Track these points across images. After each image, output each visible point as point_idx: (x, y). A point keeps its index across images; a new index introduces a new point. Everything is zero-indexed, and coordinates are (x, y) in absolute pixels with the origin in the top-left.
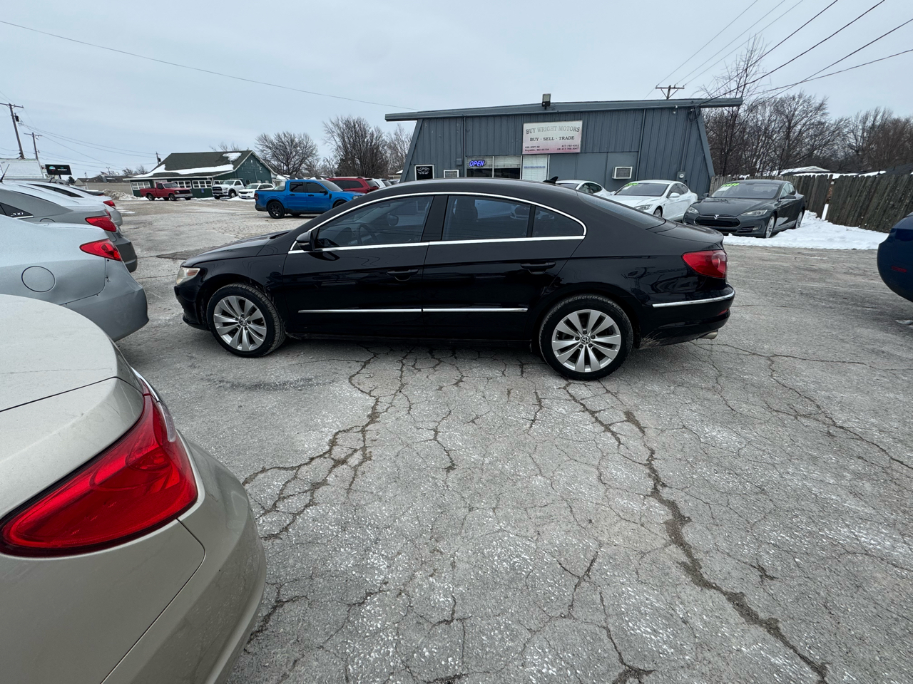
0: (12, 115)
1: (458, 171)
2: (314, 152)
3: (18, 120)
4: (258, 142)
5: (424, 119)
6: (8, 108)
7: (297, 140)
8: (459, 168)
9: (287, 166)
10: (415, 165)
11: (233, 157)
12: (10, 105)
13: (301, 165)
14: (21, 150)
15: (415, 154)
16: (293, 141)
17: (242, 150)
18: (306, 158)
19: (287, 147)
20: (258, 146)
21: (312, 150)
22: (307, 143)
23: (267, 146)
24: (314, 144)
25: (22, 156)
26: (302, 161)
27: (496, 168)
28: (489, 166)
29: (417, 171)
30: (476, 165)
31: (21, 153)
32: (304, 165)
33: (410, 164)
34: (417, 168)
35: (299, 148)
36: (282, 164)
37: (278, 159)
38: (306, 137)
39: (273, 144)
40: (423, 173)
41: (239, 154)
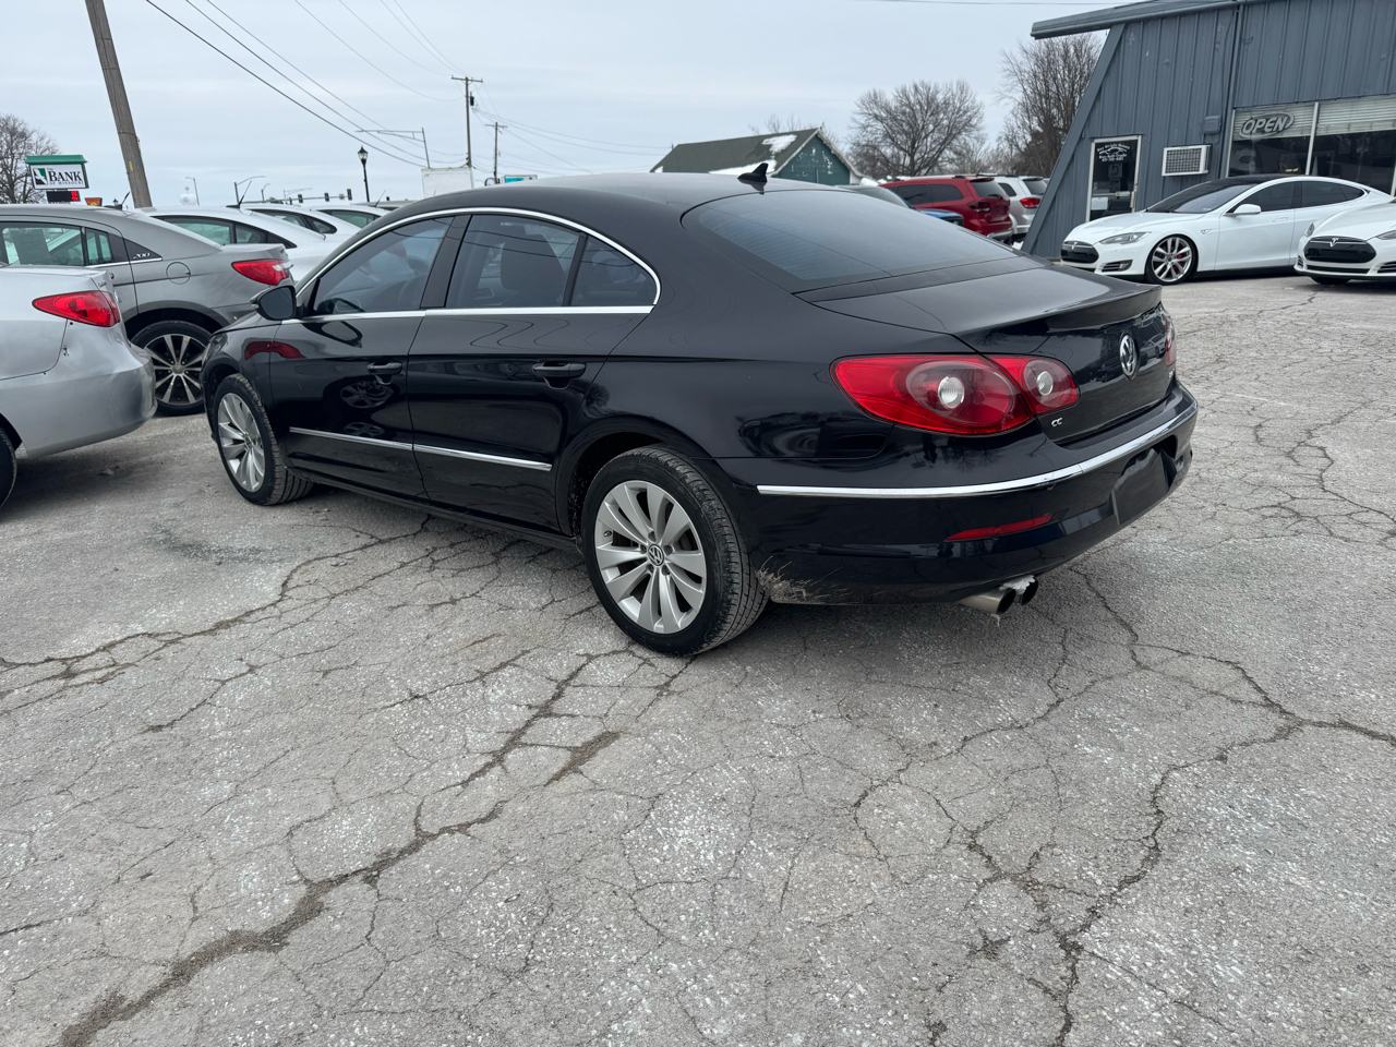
0: (467, 96)
1: (1204, 148)
2: (974, 121)
3: (472, 104)
4: (858, 109)
5: (1128, 24)
6: (463, 84)
7: (940, 98)
8: (1209, 140)
9: (912, 156)
10: (1092, 139)
11: (779, 144)
12: (467, 79)
13: (940, 151)
14: (469, 153)
15: (1096, 111)
16: (933, 99)
17: (798, 129)
18: (954, 137)
19: (919, 116)
20: (858, 117)
21: (970, 118)
22: (962, 101)
23: (876, 117)
24: (978, 102)
25: (469, 164)
26: (945, 143)
27: (1322, 133)
28: (1302, 129)
29: (1097, 154)
30: (1261, 131)
31: (469, 158)
32: (948, 153)
33: (1081, 138)
34: (1098, 146)
35: (941, 116)
36: (902, 153)
37: (894, 143)
38: (962, 88)
39: (889, 112)
40: (1111, 158)
41: (792, 138)
